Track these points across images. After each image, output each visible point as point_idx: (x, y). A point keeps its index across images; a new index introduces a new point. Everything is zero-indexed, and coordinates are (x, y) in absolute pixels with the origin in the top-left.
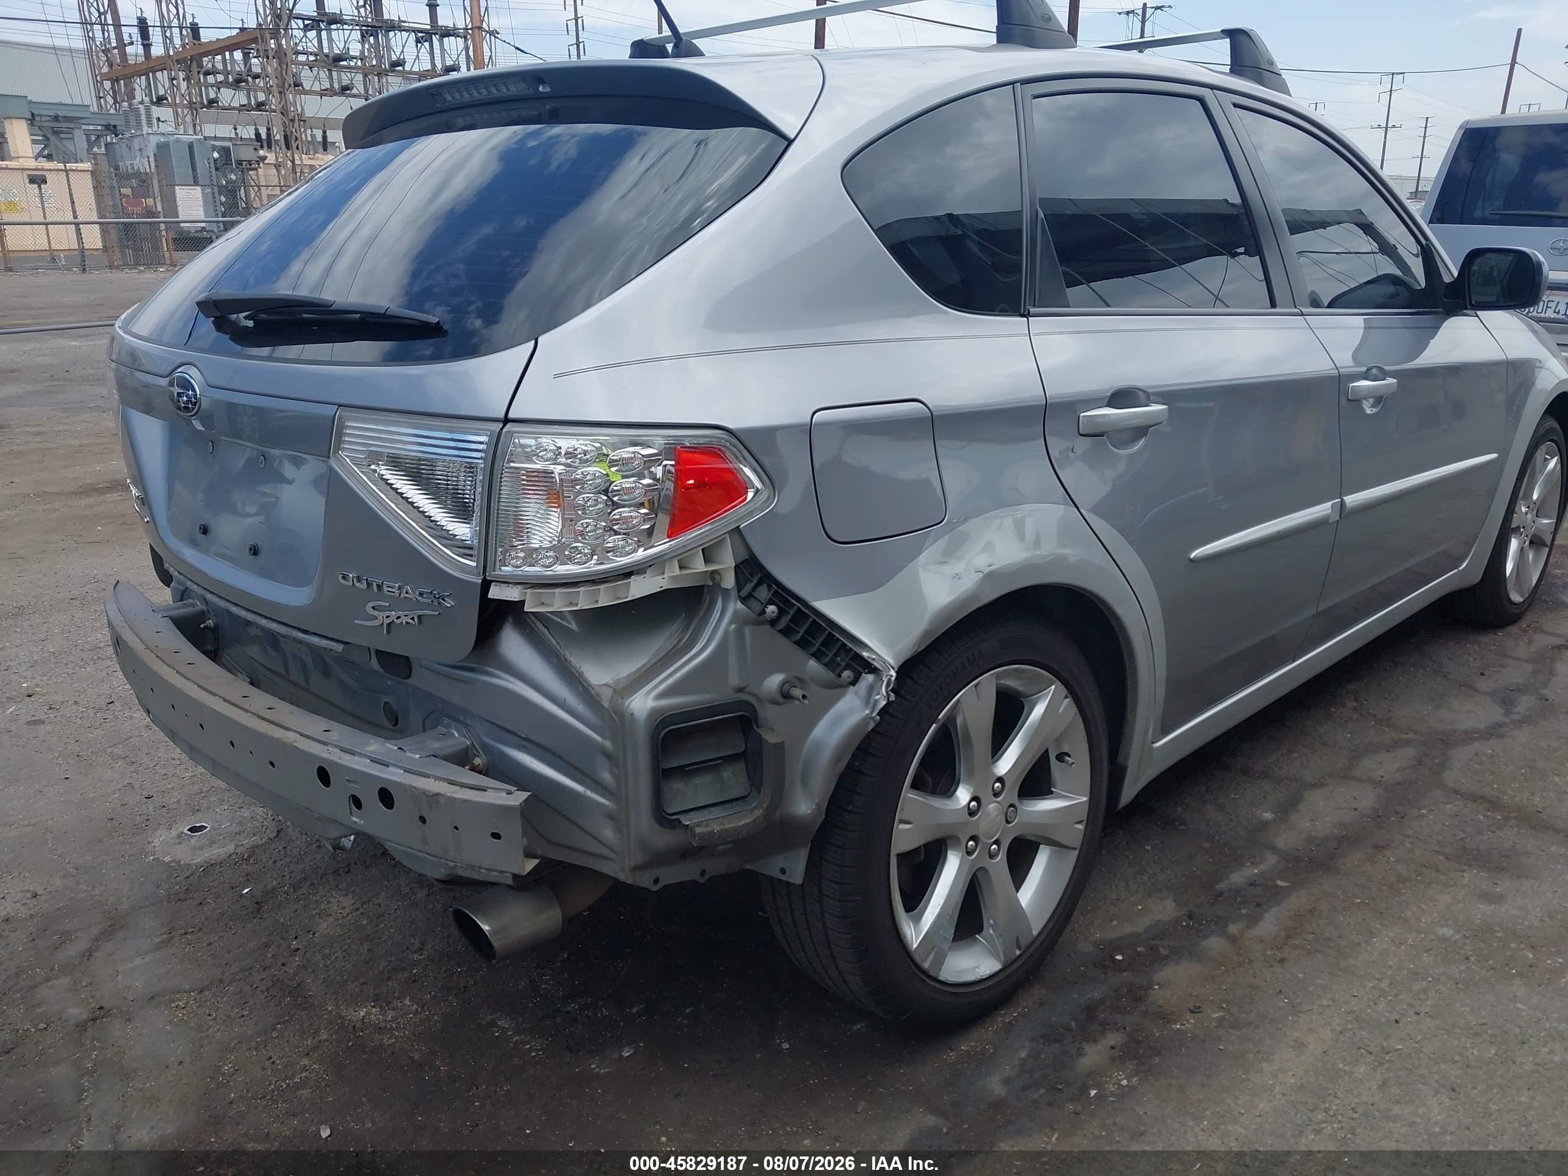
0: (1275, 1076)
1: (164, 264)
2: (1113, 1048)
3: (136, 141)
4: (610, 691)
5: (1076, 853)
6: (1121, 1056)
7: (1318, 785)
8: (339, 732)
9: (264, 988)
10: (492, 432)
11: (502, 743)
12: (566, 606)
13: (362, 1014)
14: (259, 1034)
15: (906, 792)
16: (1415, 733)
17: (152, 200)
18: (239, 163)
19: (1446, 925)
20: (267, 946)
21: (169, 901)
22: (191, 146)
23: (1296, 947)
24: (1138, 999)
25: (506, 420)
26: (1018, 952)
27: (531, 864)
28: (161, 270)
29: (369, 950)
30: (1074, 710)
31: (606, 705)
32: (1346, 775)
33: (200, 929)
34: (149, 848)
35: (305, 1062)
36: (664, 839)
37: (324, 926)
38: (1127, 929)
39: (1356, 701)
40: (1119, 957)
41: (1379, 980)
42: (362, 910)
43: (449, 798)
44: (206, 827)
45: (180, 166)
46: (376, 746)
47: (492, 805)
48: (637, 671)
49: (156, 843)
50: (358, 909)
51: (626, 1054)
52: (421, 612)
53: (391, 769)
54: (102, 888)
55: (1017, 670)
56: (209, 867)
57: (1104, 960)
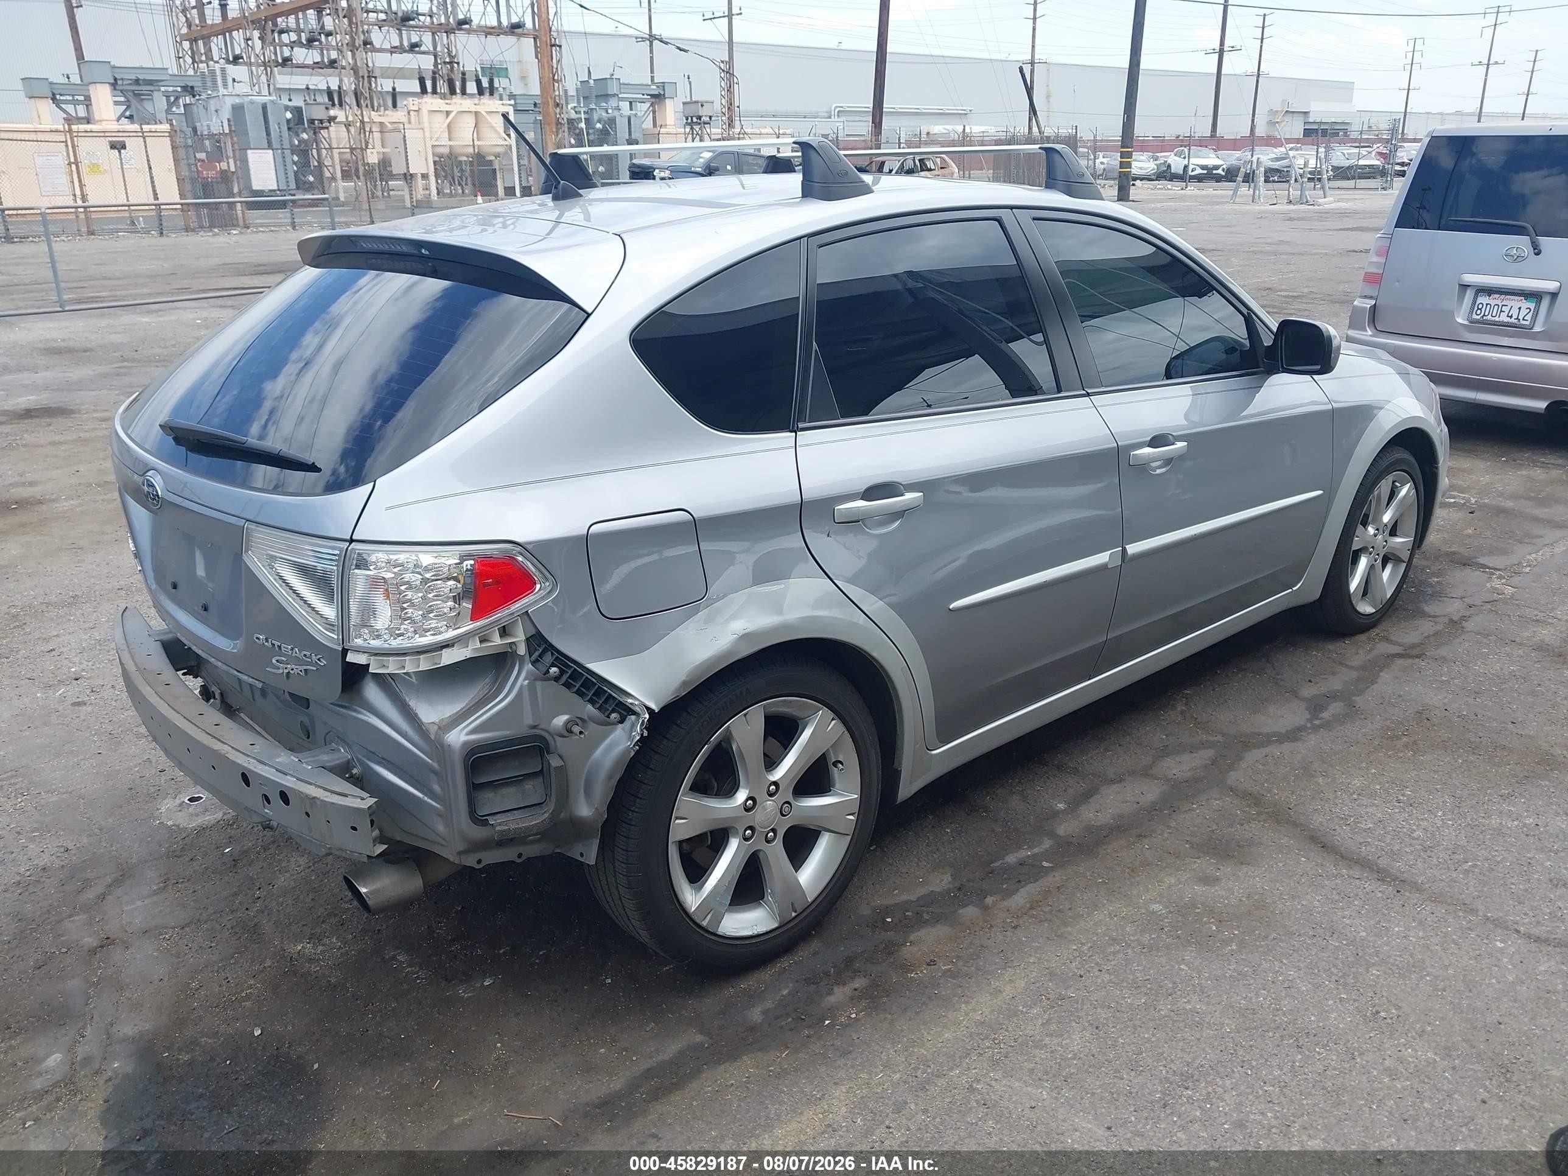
0: (967, 1015)
1: (238, 226)
2: (856, 990)
3: (212, 102)
4: (436, 727)
5: (849, 838)
6: (858, 997)
7: (1119, 780)
8: (262, 745)
9: (229, 926)
10: (341, 550)
11: (368, 759)
12: (398, 669)
13: (299, 948)
14: (222, 960)
15: (682, 795)
16: (1223, 735)
17: (226, 164)
18: (312, 121)
19: (1160, 902)
20: (236, 895)
21: (168, 857)
22: (264, 107)
23: (1032, 916)
24: (891, 953)
25: (352, 541)
26: (794, 914)
27: (381, 848)
28: (234, 232)
29: (313, 900)
30: (842, 728)
31: (433, 737)
32: (1146, 773)
33: (188, 880)
34: (157, 813)
35: (252, 982)
36: (478, 833)
37: (282, 881)
38: (905, 897)
39: (1186, 704)
40: (889, 920)
41: (1082, 944)
42: (312, 868)
43: (322, 801)
44: (202, 798)
45: (254, 129)
46: (285, 758)
47: (350, 807)
48: (457, 712)
49: (163, 810)
50: (310, 867)
51: (486, 984)
52: (305, 667)
53: (289, 777)
54: (118, 845)
55: (785, 701)
56: (202, 830)
57: (877, 922)
